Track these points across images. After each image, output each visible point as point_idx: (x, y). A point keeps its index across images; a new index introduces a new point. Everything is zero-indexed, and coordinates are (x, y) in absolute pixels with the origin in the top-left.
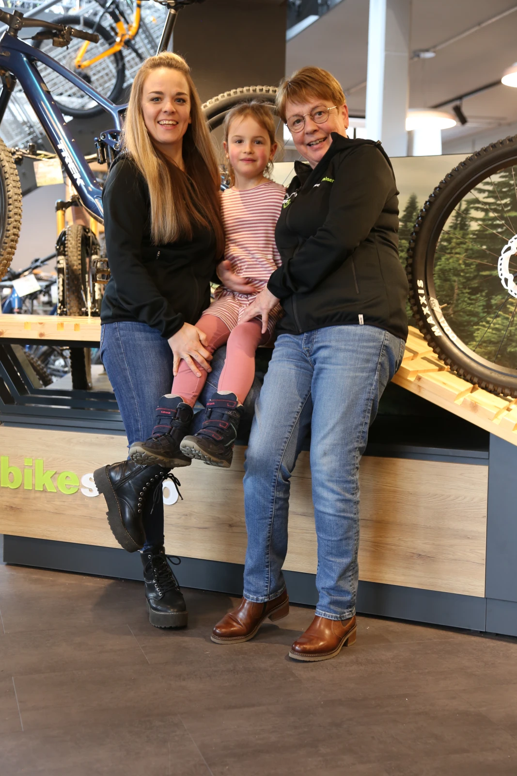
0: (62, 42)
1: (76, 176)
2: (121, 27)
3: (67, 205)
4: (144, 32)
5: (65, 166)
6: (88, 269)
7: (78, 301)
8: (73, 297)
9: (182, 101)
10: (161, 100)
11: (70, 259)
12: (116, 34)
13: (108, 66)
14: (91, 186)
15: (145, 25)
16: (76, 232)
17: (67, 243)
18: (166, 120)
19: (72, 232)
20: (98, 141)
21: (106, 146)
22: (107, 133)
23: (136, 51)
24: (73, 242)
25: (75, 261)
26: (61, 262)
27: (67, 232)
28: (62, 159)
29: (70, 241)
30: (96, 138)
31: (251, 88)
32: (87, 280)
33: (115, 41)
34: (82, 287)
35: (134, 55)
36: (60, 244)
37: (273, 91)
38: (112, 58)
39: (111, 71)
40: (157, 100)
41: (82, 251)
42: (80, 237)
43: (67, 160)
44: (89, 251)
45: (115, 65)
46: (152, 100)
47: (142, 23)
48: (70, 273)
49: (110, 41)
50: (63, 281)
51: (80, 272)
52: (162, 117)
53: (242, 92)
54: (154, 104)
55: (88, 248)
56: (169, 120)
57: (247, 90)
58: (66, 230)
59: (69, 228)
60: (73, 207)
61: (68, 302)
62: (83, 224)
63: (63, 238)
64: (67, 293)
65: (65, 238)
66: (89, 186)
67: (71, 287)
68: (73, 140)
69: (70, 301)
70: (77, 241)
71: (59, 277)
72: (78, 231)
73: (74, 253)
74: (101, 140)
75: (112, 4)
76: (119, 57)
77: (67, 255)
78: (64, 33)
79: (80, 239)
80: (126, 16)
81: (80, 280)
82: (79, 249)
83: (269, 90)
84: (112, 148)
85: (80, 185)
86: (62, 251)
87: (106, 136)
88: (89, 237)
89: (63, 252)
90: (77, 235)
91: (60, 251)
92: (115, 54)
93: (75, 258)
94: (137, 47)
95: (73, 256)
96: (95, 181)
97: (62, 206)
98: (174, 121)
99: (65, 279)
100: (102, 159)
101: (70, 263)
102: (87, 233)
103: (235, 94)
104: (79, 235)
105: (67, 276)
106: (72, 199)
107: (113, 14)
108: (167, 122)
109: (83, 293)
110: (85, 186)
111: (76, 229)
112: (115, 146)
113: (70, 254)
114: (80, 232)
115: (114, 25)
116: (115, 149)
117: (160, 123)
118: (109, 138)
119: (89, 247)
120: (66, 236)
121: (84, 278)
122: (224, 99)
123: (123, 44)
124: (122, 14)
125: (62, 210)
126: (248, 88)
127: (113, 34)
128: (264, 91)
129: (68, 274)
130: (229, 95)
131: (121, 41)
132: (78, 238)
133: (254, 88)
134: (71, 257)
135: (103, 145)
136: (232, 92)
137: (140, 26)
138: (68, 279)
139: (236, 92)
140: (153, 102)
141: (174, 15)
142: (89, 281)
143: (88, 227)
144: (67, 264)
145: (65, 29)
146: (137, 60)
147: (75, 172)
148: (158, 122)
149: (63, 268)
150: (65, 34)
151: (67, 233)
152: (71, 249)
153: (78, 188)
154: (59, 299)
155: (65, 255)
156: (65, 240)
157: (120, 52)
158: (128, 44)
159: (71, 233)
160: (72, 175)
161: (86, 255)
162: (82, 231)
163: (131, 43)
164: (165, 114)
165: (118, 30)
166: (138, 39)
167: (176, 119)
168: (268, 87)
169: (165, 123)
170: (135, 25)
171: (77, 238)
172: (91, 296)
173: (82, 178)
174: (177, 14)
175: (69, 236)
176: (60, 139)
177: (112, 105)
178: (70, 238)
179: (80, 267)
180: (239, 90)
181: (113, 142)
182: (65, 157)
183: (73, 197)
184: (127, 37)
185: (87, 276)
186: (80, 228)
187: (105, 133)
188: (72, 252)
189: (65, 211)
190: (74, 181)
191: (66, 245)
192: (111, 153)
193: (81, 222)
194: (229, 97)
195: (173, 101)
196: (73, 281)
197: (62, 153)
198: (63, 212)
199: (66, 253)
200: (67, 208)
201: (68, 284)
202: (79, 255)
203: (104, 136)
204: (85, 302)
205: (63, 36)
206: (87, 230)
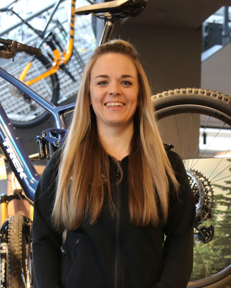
0: (9, 54)
1: (20, 170)
2: (57, 54)
3: (10, 198)
4: (77, 59)
5: (8, 161)
6: (27, 255)
7: (19, 283)
8: (14, 279)
9: (128, 84)
10: (108, 84)
11: (12, 245)
12: (53, 59)
13: (45, 87)
14: (33, 179)
15: (77, 53)
16: (17, 221)
17: (10, 231)
18: (112, 102)
19: (14, 221)
20: (39, 138)
21: (47, 143)
22: (48, 131)
23: (69, 74)
24: (15, 231)
25: (17, 247)
26: (4, 248)
27: (9, 221)
28: (7, 155)
29: (12, 229)
30: (38, 136)
31: (181, 90)
32: (26, 264)
33: (51, 65)
34: (22, 269)
35: (67, 77)
36: (3, 232)
37: (201, 92)
38: (49, 79)
39: (47, 91)
40: (104, 84)
41: (23, 238)
42: (21, 226)
43: (11, 156)
44: (29, 239)
45: (51, 85)
46: (99, 83)
47: (74, 51)
48: (12, 258)
49: (48, 65)
50: (6, 265)
51: (21, 257)
52: (108, 99)
53: (172, 93)
54: (101, 87)
55: (27, 235)
56: (115, 102)
57: (177, 92)
58: (9, 220)
59: (11, 218)
60: (15, 200)
61: (10, 283)
62: (24, 215)
63: (6, 228)
64: (9, 276)
65: (8, 227)
66: (31, 179)
67: (13, 271)
68: (17, 138)
69: (12, 283)
70: (19, 229)
71: (2, 261)
72: (19, 220)
73: (16, 240)
74: (43, 138)
75: (49, 35)
76: (54, 78)
77: (10, 242)
78: (10, 46)
79: (22, 227)
80: (61, 45)
81: (20, 264)
82: (21, 236)
83: (198, 92)
84: (52, 145)
85: (23, 178)
86: (5, 238)
87: (47, 135)
88: (29, 226)
89: (6, 240)
90: (19, 224)
91: (3, 238)
92: (51, 76)
93: (17, 244)
94: (70, 71)
95: (15, 243)
96: (36, 175)
97: (6, 199)
98: (121, 102)
99: (7, 263)
100: (43, 155)
101: (12, 249)
102: (27, 222)
103: (166, 96)
104: (20, 224)
105: (9, 260)
106: (14, 193)
107: (50, 44)
108: (113, 104)
109: (23, 276)
110: (27, 179)
111: (18, 218)
112: (56, 142)
113: (12, 241)
114: (21, 221)
115: (51, 53)
116: (55, 145)
117: (107, 105)
118: (50, 136)
119: (29, 235)
120: (9, 225)
121: (24, 262)
122: (156, 100)
123: (58, 67)
124: (58, 43)
125: (5, 202)
126: (178, 90)
127: (50, 60)
128: (193, 92)
129: (10, 258)
130: (161, 96)
131: (56, 65)
132: (20, 227)
133: (184, 90)
134: (13, 244)
135: (44, 142)
136: (163, 94)
137: (72, 54)
138: (10, 263)
139: (167, 93)
140: (100, 85)
141: (111, 27)
142: (28, 265)
143: (28, 217)
144: (9, 250)
145: (12, 44)
146: (71, 81)
147: (18, 167)
148: (105, 104)
149: (6, 254)
150: (11, 48)
151: (9, 223)
152: (13, 236)
153: (21, 181)
154: (2, 281)
155: (7, 242)
156: (8, 228)
157: (56, 75)
158: (62, 67)
159: (13, 223)
160: (16, 169)
161: (26, 242)
162: (23, 221)
163: (65, 67)
164: (111, 96)
165: (54, 57)
166: (71, 65)
167: (123, 101)
168: (197, 89)
169: (111, 105)
170: (68, 52)
171: (18, 226)
172: (30, 278)
173: (25, 171)
174: (113, 26)
175: (12, 225)
176: (5, 137)
177: (53, 106)
178: (12, 227)
179: (21, 252)
180: (169, 92)
181: (54, 140)
182: (9, 153)
183: (16, 191)
184: (62, 62)
185: (26, 260)
186: (21, 218)
187: (47, 131)
188: (14, 239)
189: (8, 204)
190: (17, 175)
191: (9, 233)
192: (51, 149)
193: (22, 213)
194: (161, 98)
195: (119, 84)
196: (14, 265)
197: (7, 150)
198: (6, 204)
199: (9, 240)
200: (9, 200)
201: (10, 268)
202: (20, 241)
203: (46, 134)
204: (25, 284)
205: (9, 49)
206: (27, 220)
